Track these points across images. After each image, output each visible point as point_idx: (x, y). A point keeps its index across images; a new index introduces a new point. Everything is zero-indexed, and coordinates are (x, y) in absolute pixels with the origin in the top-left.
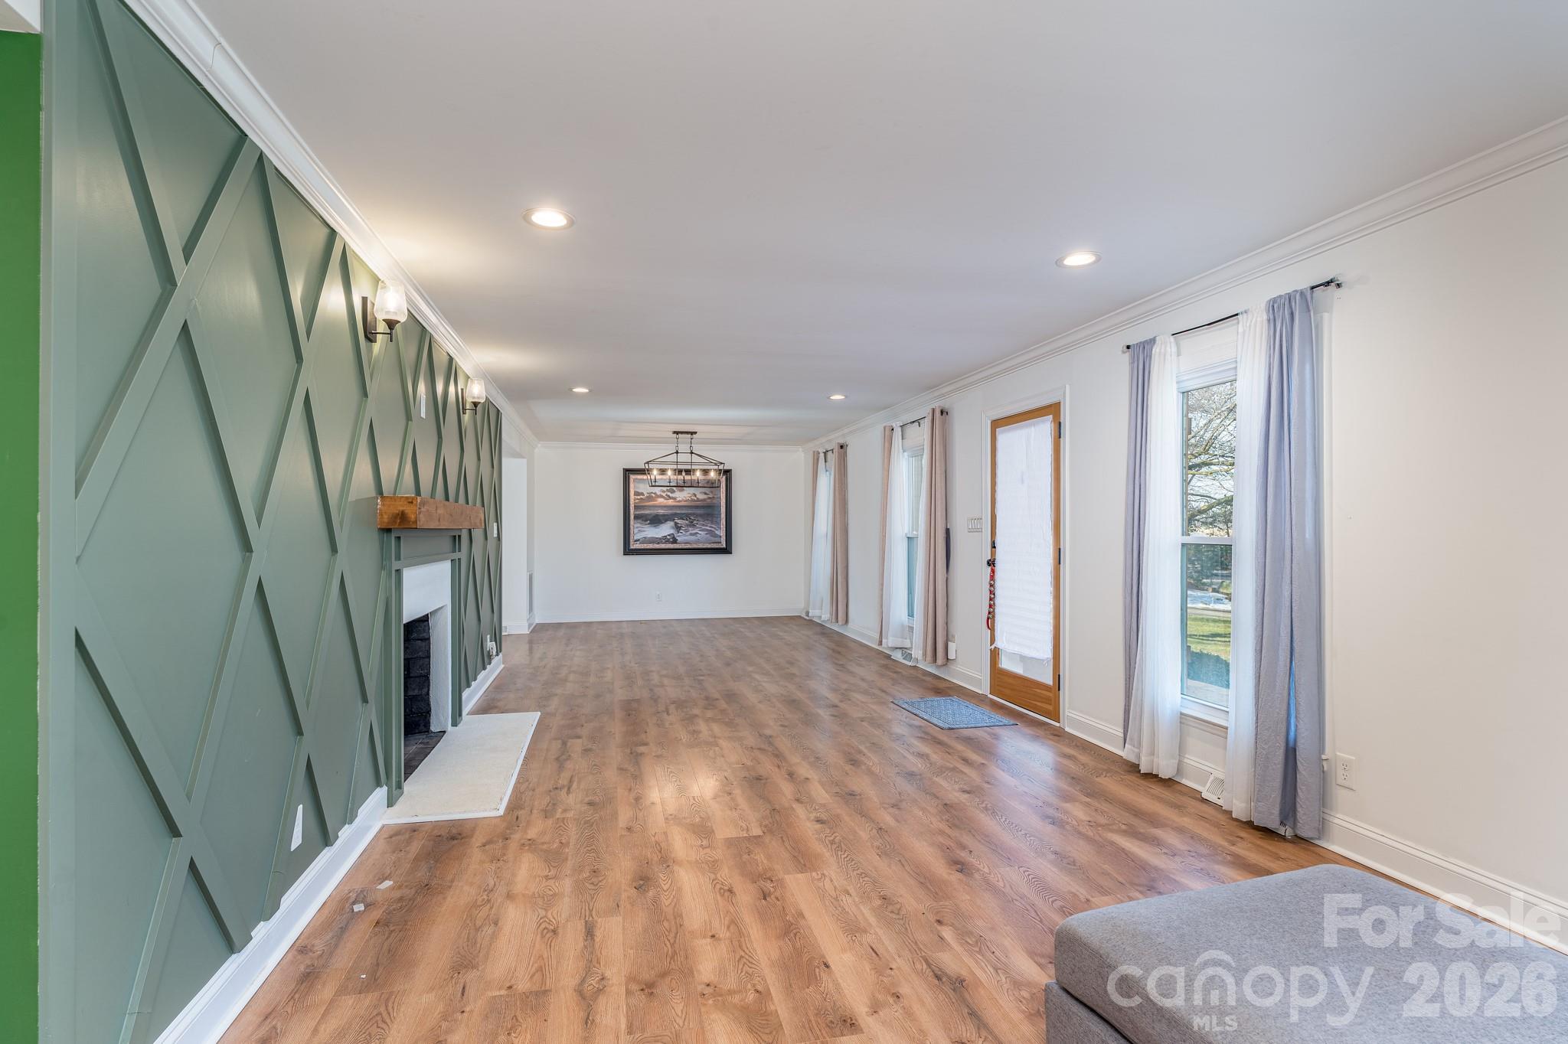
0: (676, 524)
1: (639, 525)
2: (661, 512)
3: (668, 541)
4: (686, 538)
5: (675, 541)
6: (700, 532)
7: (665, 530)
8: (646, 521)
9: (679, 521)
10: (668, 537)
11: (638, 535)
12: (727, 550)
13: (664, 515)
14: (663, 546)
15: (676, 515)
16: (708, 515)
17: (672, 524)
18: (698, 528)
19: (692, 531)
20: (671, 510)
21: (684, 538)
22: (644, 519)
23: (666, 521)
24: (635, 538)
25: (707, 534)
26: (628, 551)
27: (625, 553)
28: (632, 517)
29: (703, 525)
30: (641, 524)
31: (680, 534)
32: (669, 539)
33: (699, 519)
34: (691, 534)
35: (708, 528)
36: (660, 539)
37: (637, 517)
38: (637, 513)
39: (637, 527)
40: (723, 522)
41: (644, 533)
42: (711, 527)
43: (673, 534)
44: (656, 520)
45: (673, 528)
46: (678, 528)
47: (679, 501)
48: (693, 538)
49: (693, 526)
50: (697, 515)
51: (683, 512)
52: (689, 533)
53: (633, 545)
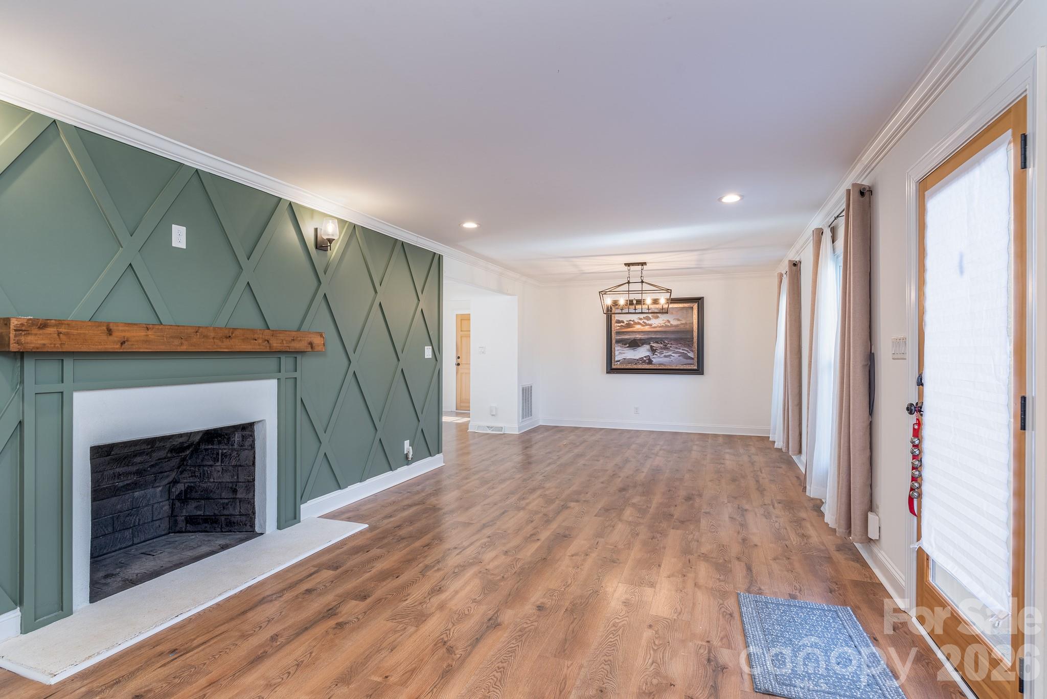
0: (652, 347)
1: (619, 348)
2: (638, 336)
3: (644, 361)
4: (660, 360)
5: (650, 362)
6: (673, 355)
7: (642, 352)
8: (625, 345)
9: (654, 345)
10: (645, 359)
11: (619, 356)
12: (699, 370)
13: (640, 340)
14: (640, 367)
15: (651, 338)
16: (681, 339)
17: (648, 347)
18: (672, 350)
19: (666, 353)
20: (648, 334)
21: (657, 360)
22: (624, 343)
23: (643, 344)
24: (616, 359)
25: (679, 356)
26: (611, 370)
27: (608, 372)
28: (614, 341)
29: (677, 348)
30: (621, 347)
31: (655, 356)
32: (645, 361)
33: (672, 342)
34: (665, 356)
35: (681, 351)
36: (638, 360)
37: (618, 341)
38: (619, 338)
39: (618, 350)
40: (695, 345)
41: (623, 354)
42: (683, 350)
43: (648, 356)
44: (634, 344)
45: (648, 350)
46: (653, 350)
47: (655, 327)
48: (667, 359)
49: (666, 348)
50: (671, 339)
51: (658, 336)
52: (663, 355)
53: (614, 365)
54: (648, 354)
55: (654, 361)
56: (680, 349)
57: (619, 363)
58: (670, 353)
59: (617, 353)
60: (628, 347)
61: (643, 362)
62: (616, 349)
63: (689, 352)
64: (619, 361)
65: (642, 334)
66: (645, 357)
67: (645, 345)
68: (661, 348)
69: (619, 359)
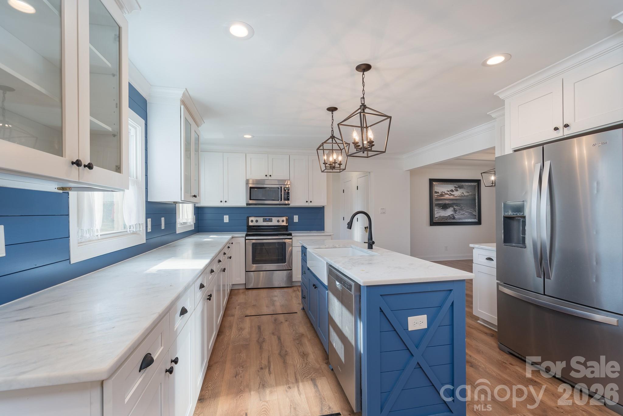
0: (454, 208)
3: (451, 218)
5: (454, 218)
6: (465, 213)
8: (440, 207)
9: (455, 207)
10: (451, 216)
11: (437, 214)
12: (479, 223)
14: (449, 221)
15: (454, 204)
17: (452, 209)
18: (465, 211)
19: (462, 212)
24: (436, 216)
25: (469, 214)
26: (432, 223)
27: (431, 225)
28: (434, 205)
29: (467, 209)
30: (438, 209)
31: (456, 214)
32: (451, 217)
34: (462, 214)
38: (436, 203)
39: (436, 211)
42: (470, 210)
43: (453, 214)
46: (455, 211)
47: (456, 197)
48: (462, 216)
49: (462, 209)
53: (435, 220)
54: (452, 213)
55: (456, 217)
56: (469, 210)
57: (437, 219)
58: (464, 213)
59: (436, 212)
60: (441, 209)
61: (450, 218)
62: (436, 210)
63: (473, 212)
64: (437, 218)
65: (449, 201)
66: (451, 215)
67: (451, 208)
68: (459, 209)
69: (437, 216)
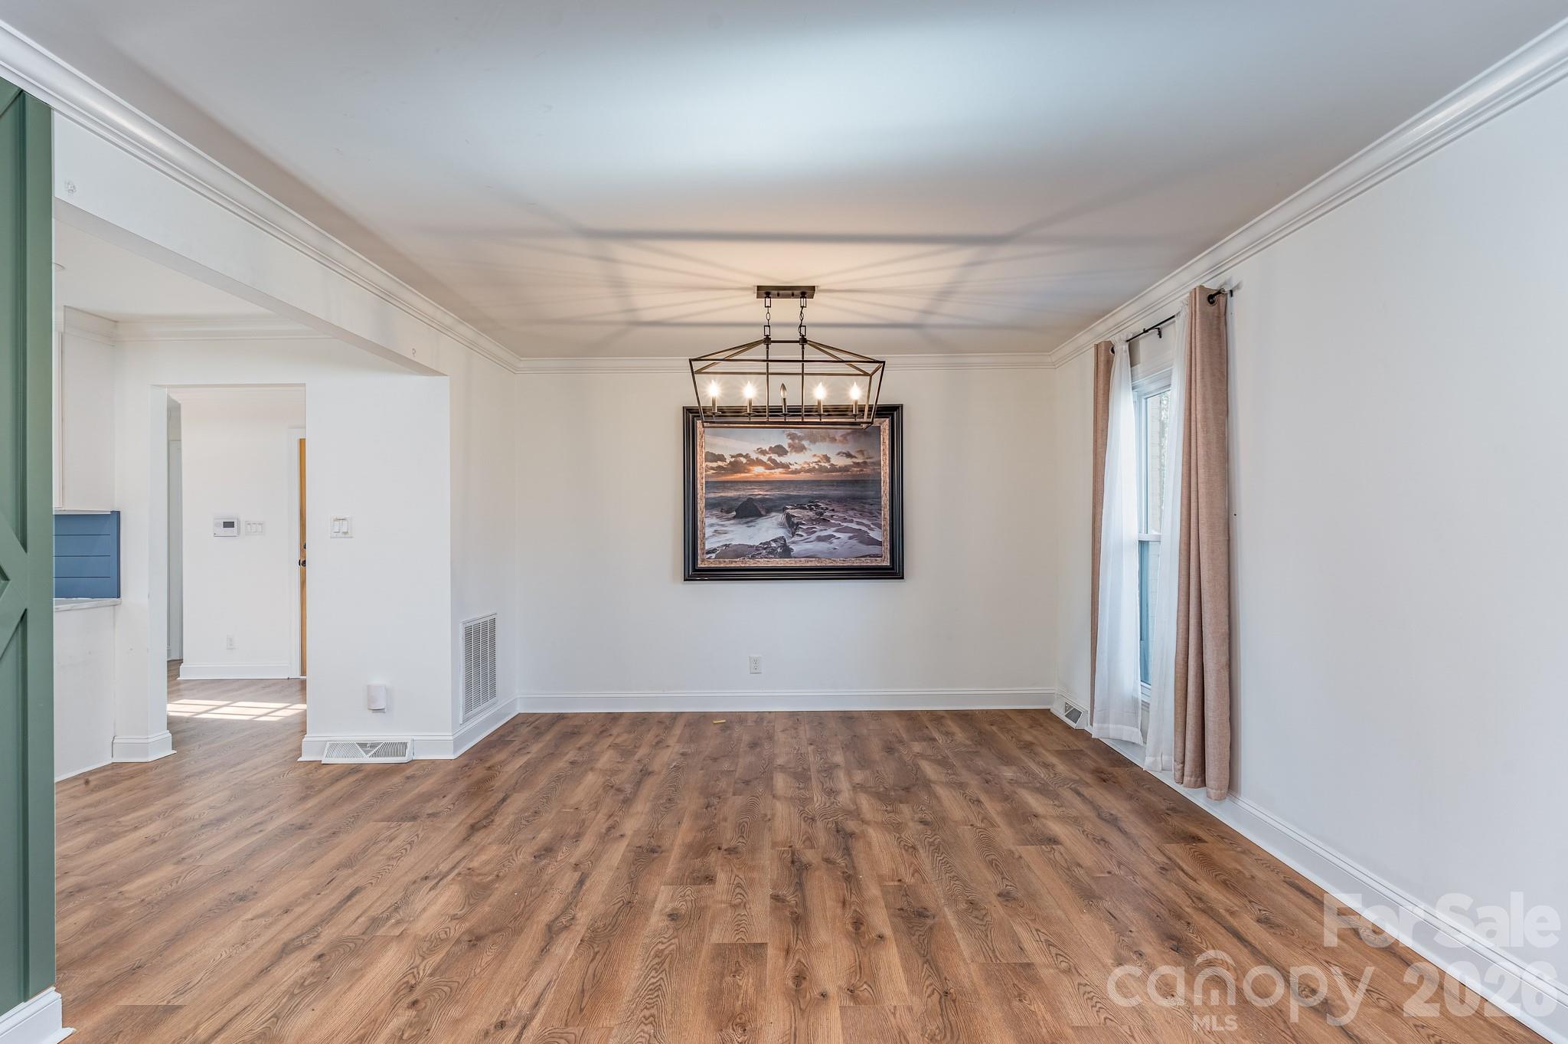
0: (789, 517)
1: (714, 520)
2: (758, 493)
3: (772, 552)
4: (809, 546)
5: (786, 552)
6: (837, 535)
7: (768, 529)
8: (728, 512)
9: (794, 513)
10: (774, 545)
11: (714, 539)
12: (894, 571)
13: (763, 500)
14: (762, 563)
15: (789, 497)
16: (854, 498)
17: (780, 517)
18: (834, 525)
19: (821, 531)
20: (779, 489)
21: (805, 547)
22: (725, 508)
23: (769, 511)
24: (707, 547)
25: (850, 538)
26: (695, 572)
27: (688, 578)
28: (701, 504)
29: (844, 520)
30: (718, 517)
31: (796, 538)
32: (775, 550)
33: (835, 506)
34: (820, 539)
35: (854, 526)
36: (757, 548)
37: (711, 505)
38: (712, 495)
39: (712, 525)
40: (886, 512)
41: (722, 535)
42: (858, 523)
43: (782, 538)
44: (748, 511)
45: (782, 525)
46: (792, 525)
48: (823, 546)
49: (822, 522)
50: (832, 500)
51: (802, 493)
52: (814, 536)
53: (703, 560)
54: (781, 533)
55: (795, 548)
56: (852, 521)
57: (713, 556)
58: (830, 532)
59: (709, 532)
60: (734, 518)
61: (770, 553)
62: (708, 521)
63: (872, 529)
64: (713, 551)
65: (767, 488)
66: (775, 541)
67: (773, 514)
68: (811, 520)
69: (715, 546)
